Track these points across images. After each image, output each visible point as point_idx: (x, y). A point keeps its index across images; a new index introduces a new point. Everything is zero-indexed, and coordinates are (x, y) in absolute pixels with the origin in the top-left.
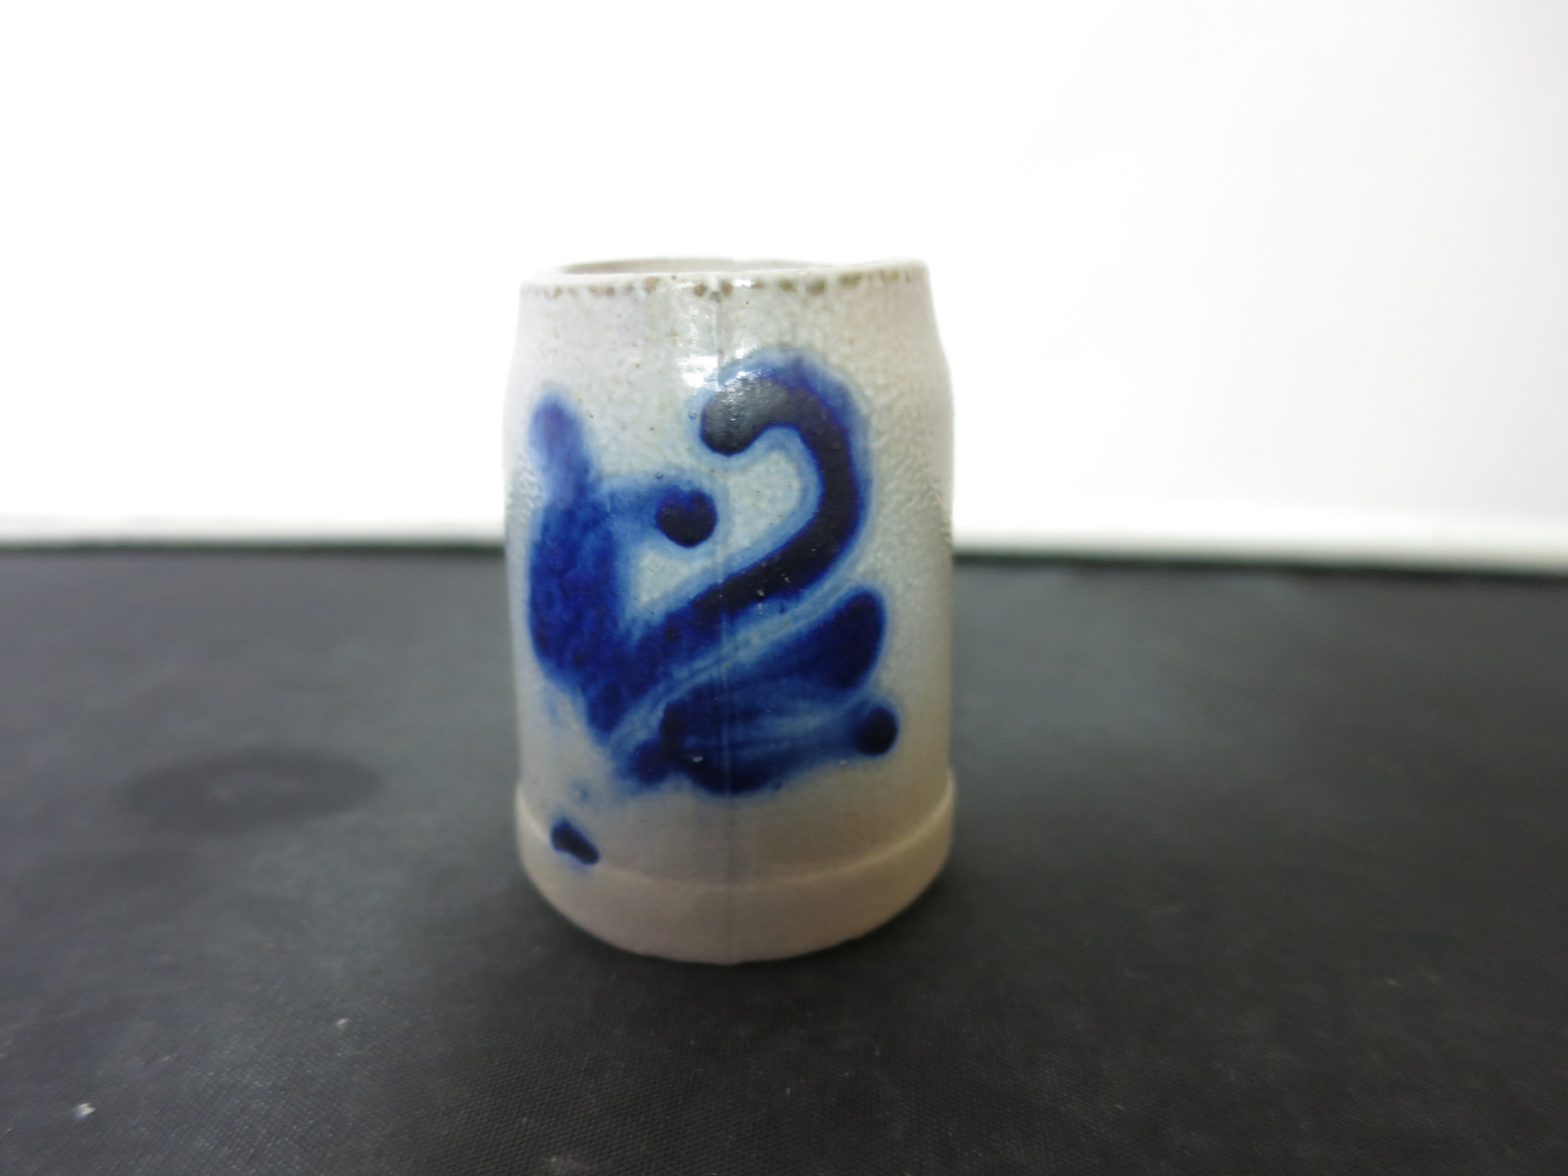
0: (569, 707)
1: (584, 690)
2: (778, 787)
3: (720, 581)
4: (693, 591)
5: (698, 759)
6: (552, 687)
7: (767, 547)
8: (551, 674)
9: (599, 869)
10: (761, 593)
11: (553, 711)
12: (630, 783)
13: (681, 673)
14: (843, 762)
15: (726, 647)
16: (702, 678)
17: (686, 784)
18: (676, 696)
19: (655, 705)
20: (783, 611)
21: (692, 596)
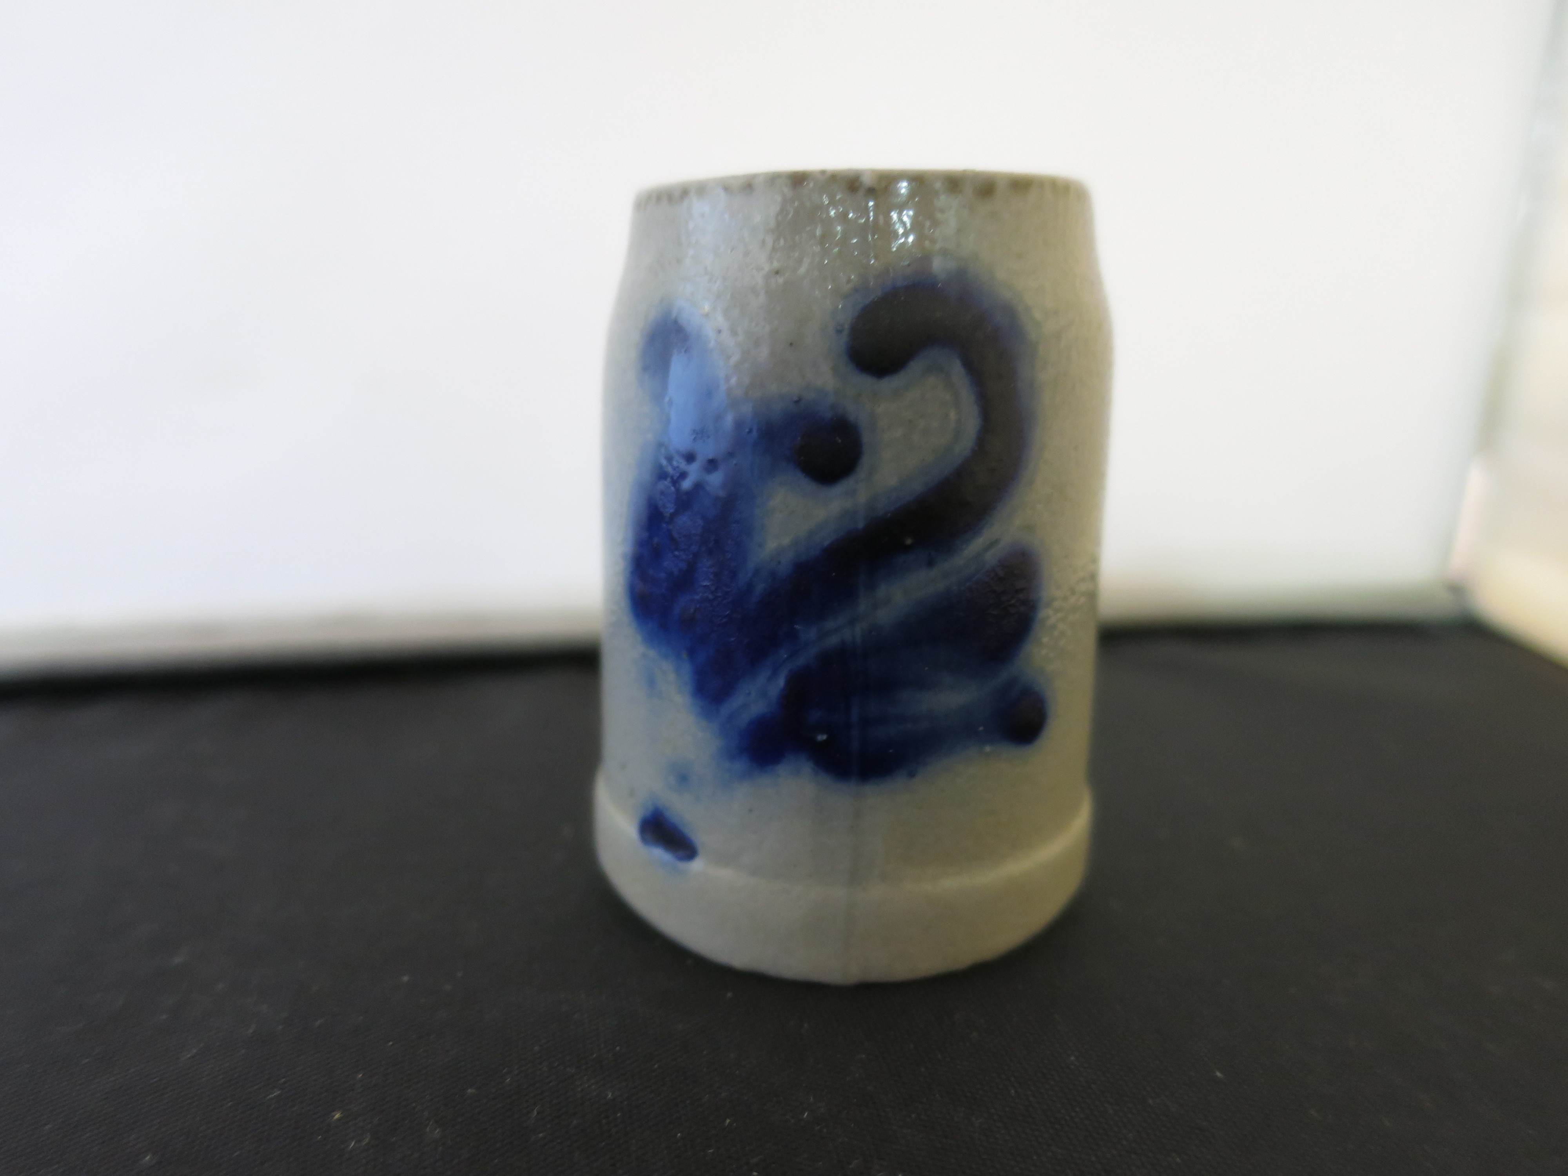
0: (671, 677)
1: (692, 653)
2: (912, 775)
3: (861, 525)
4: (826, 538)
5: (822, 737)
6: (652, 653)
7: (918, 487)
8: (651, 639)
9: (697, 865)
10: (909, 541)
11: (651, 682)
12: (740, 765)
13: (808, 634)
14: (988, 749)
15: (863, 604)
16: (833, 641)
17: (807, 768)
18: (801, 661)
19: (775, 672)
20: (930, 564)
21: (826, 543)
